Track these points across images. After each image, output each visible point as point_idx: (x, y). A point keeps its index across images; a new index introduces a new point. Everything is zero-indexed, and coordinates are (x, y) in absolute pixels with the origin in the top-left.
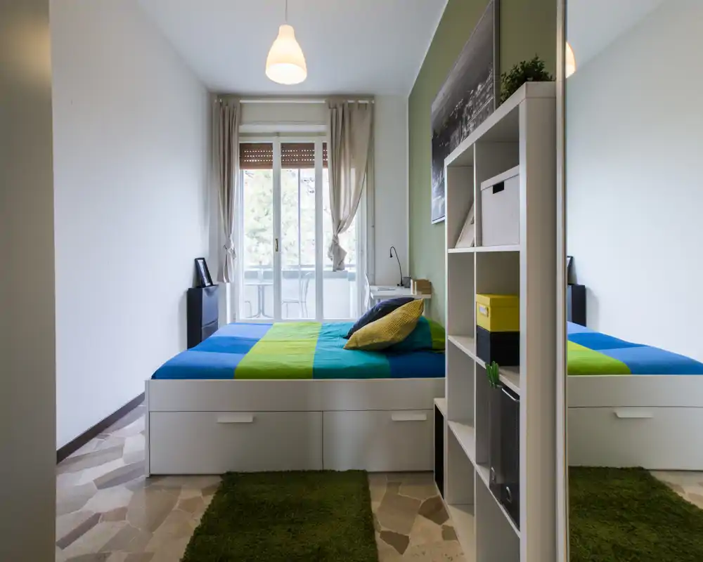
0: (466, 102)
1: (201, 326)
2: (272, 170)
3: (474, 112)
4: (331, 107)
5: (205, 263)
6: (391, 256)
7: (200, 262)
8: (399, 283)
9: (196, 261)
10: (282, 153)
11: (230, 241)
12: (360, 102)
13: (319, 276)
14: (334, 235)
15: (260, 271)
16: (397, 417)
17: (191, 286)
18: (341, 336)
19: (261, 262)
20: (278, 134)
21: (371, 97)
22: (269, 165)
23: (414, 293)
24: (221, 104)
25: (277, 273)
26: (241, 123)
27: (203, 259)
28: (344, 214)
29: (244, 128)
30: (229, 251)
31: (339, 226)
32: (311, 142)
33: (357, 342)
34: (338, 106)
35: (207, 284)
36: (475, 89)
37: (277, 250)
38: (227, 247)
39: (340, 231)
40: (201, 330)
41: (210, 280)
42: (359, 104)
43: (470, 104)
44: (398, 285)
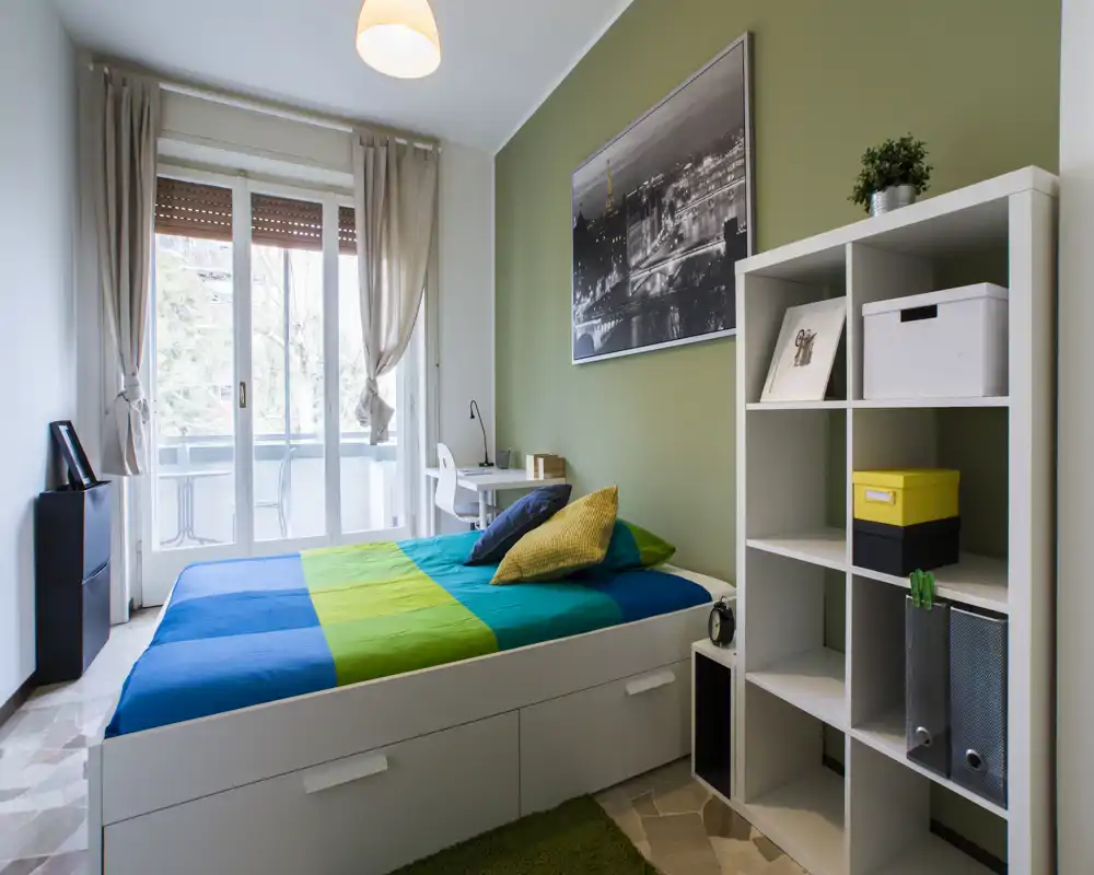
0: (672, 177)
1: (82, 578)
2: (229, 244)
3: (693, 197)
4: (365, 141)
5: (71, 432)
6: (473, 417)
7: (63, 429)
8: (483, 461)
9: (54, 428)
10: (253, 214)
11: (136, 385)
12: (419, 145)
13: (333, 452)
14: (369, 378)
15: (184, 448)
16: (635, 687)
17: (42, 491)
18: (459, 562)
19: (184, 430)
20: (243, 173)
21: (435, 141)
22: (225, 232)
23: (536, 476)
24: (107, 80)
25: (245, 452)
26: (160, 132)
27: (69, 424)
28: (389, 339)
29: (168, 146)
30: (134, 406)
31: (379, 361)
32: (316, 201)
33: (519, 569)
34: (377, 143)
35: (85, 481)
36: (698, 162)
37: (243, 405)
38: (128, 396)
39: (379, 371)
40: (80, 587)
41: (89, 472)
42: (416, 149)
43: (683, 183)
44: (481, 465)
